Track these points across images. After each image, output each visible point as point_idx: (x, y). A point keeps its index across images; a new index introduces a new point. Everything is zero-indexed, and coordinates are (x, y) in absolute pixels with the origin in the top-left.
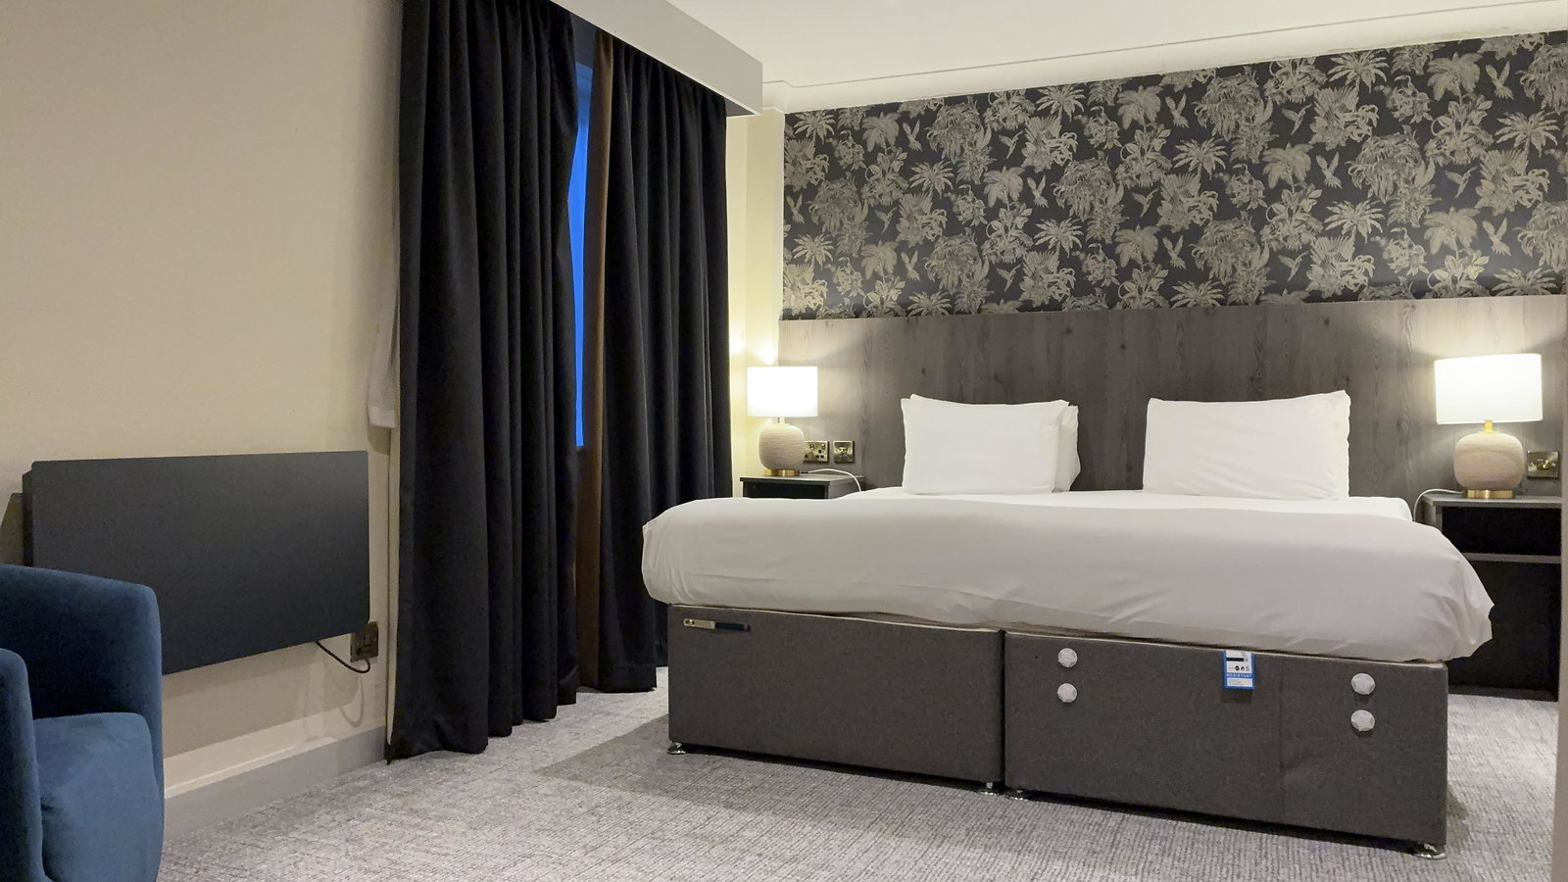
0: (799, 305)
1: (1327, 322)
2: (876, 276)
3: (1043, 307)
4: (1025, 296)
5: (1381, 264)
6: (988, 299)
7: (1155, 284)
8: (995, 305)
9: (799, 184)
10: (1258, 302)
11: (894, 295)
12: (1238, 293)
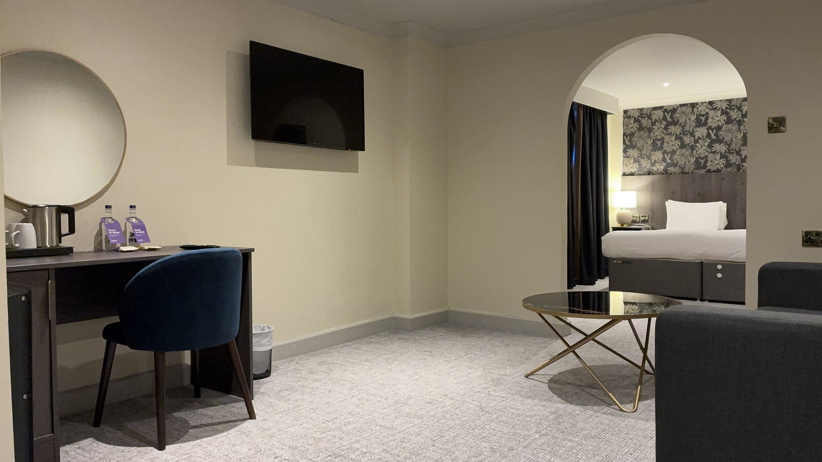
0: (628, 171)
2: (655, 161)
3: (715, 171)
4: (708, 168)
6: (695, 169)
8: (698, 171)
9: (628, 132)
11: (662, 167)
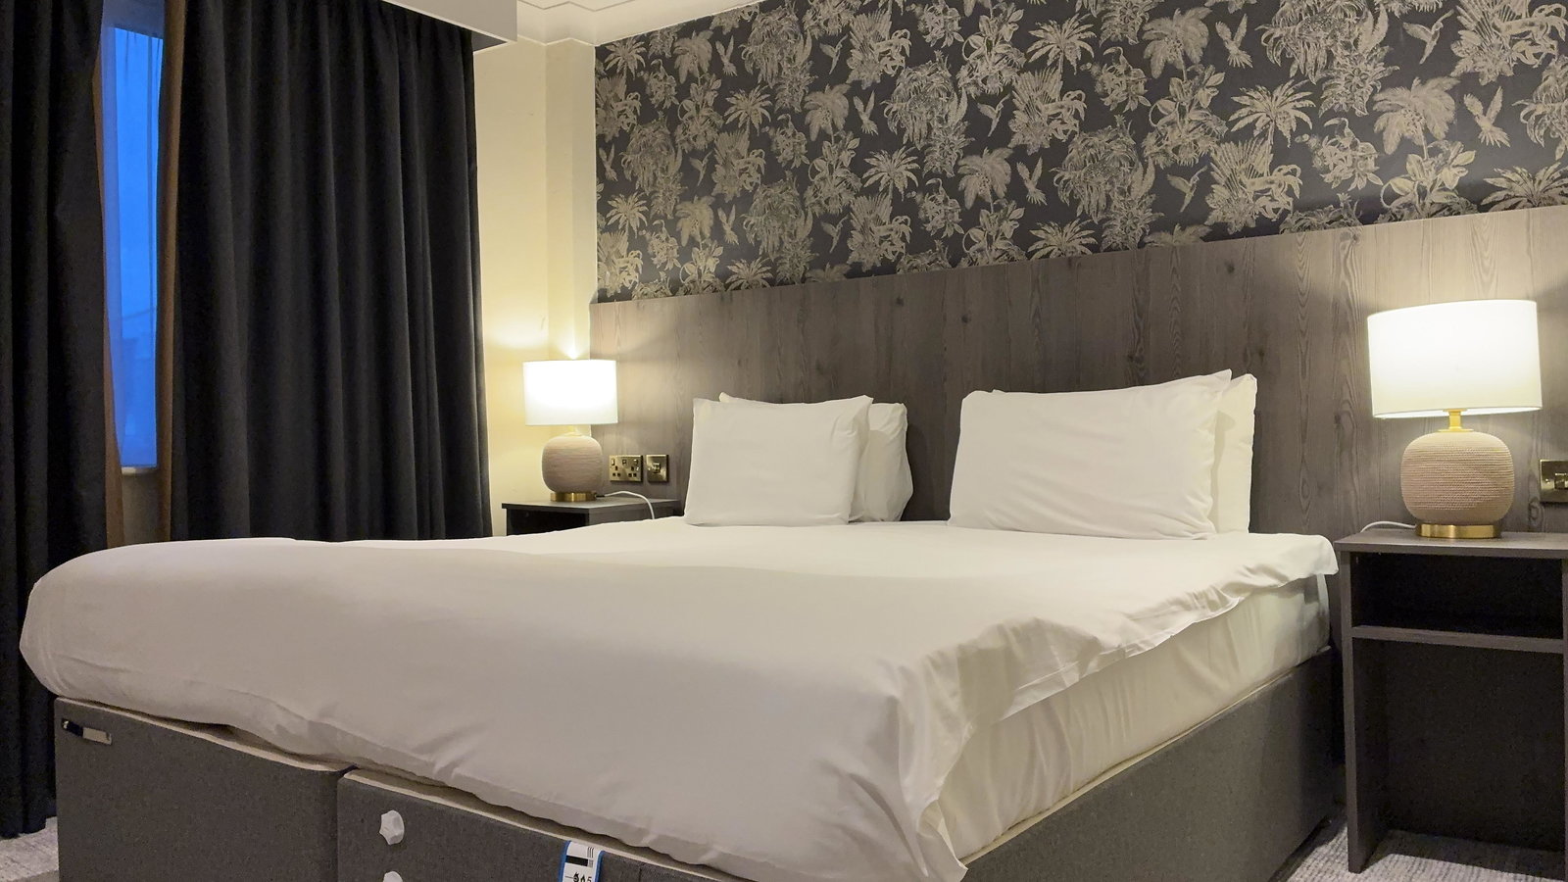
0: (613, 286)
1: (1231, 269)
2: (692, 242)
3: (875, 271)
4: (853, 257)
5: (1311, 176)
6: (813, 264)
7: (1008, 228)
8: (819, 272)
9: (611, 132)
10: (1141, 244)
11: (712, 264)
12: (1114, 234)
